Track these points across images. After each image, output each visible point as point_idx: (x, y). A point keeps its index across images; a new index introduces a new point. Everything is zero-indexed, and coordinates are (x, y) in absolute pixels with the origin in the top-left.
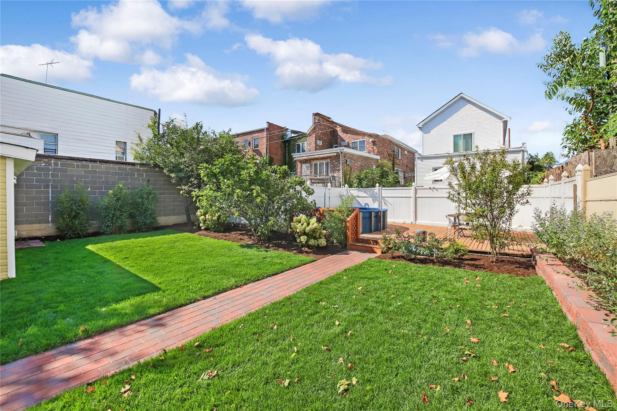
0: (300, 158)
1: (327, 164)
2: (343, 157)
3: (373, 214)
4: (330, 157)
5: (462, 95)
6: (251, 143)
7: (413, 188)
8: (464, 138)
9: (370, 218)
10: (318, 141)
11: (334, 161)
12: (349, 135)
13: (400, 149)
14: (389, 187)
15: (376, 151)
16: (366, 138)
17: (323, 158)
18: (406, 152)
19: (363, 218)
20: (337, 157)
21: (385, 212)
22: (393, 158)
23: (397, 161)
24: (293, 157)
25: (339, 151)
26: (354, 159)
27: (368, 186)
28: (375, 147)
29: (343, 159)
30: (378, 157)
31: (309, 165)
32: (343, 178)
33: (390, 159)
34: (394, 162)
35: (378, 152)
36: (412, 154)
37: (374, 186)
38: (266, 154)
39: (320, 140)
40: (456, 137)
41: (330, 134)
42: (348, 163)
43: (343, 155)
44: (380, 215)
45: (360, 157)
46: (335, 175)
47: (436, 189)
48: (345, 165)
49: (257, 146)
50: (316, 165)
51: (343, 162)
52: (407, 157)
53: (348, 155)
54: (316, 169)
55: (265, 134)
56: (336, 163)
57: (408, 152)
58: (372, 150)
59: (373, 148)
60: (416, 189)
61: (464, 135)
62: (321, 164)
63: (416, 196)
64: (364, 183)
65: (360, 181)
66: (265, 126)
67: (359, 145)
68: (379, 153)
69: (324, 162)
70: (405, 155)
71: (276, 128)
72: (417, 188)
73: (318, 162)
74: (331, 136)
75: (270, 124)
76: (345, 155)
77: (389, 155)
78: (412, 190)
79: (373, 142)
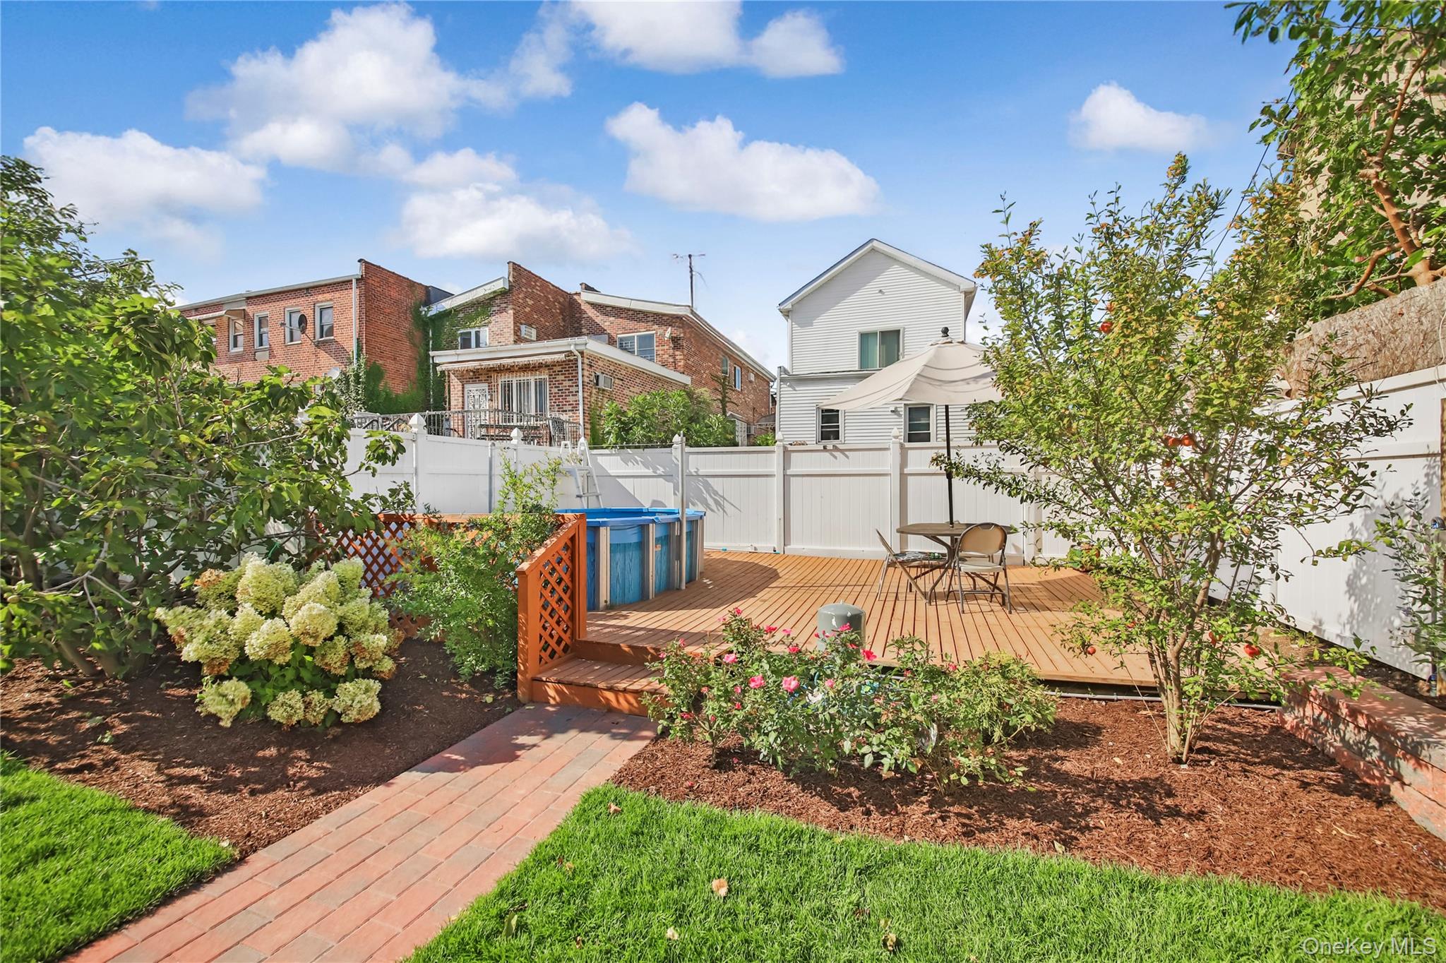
0: (456, 366)
1: (540, 385)
2: (586, 367)
3: (654, 532)
4: (548, 366)
5: (875, 244)
6: (310, 320)
7: (778, 448)
8: (882, 342)
9: (642, 546)
10: (523, 327)
11: (561, 378)
12: (612, 319)
13: (738, 368)
14: (710, 446)
15: (682, 363)
16: (656, 330)
17: (526, 368)
18: (752, 377)
19: (614, 548)
20: (568, 366)
21: (695, 523)
22: (723, 385)
23: (732, 395)
24: (437, 361)
25: (572, 348)
26: (619, 376)
27: (649, 443)
28: (677, 353)
29: (586, 373)
30: (686, 379)
31: (485, 386)
32: (588, 426)
33: (716, 389)
34: (724, 397)
35: (686, 366)
36: (765, 384)
37: (666, 443)
38: (359, 356)
39: (530, 325)
40: (865, 337)
41: (561, 313)
42: (601, 385)
43: (586, 361)
44: (677, 533)
45: (638, 373)
46: (564, 417)
47: (842, 451)
48: (594, 391)
49: (331, 331)
50: (507, 387)
51: (586, 380)
52: (754, 389)
53: (600, 363)
54: (507, 399)
55: (354, 293)
56: (567, 383)
57: (757, 376)
58: (672, 360)
59: (674, 356)
60: (785, 451)
61: (883, 333)
62: (522, 386)
63: (789, 472)
64: (638, 432)
65: (625, 429)
66: (356, 271)
67: (639, 347)
68: (688, 370)
69: (532, 378)
70: (751, 382)
71: (391, 280)
72: (790, 448)
73: (514, 379)
74: (564, 320)
75: (368, 266)
76: (593, 361)
77: (715, 378)
78: (775, 456)
79: (674, 340)
